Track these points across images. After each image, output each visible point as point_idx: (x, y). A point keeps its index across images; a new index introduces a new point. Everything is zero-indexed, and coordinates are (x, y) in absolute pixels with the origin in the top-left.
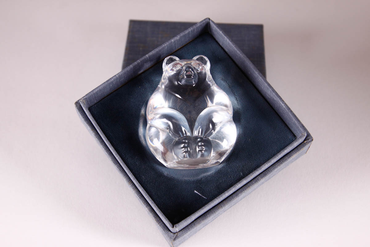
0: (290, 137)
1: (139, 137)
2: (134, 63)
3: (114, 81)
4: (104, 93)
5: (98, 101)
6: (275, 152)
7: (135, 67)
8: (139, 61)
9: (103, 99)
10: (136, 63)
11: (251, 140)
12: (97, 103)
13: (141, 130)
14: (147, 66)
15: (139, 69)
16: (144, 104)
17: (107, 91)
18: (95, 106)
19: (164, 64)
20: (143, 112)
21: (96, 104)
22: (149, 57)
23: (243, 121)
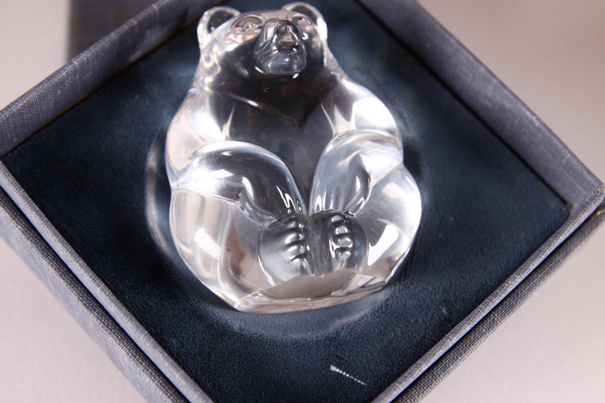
0: (554, 204)
1: (151, 232)
2: (121, 28)
3: (68, 78)
4: (39, 115)
5: (23, 139)
6: (521, 246)
7: (122, 38)
8: (134, 21)
9: (37, 132)
10: (125, 27)
11: (455, 218)
12: (19, 145)
13: (152, 213)
14: (153, 37)
15: (133, 48)
16: (155, 139)
17: (48, 110)
18: (16, 153)
19: (201, 29)
20: (152, 161)
21: (16, 148)
22: (159, 10)
23: (426, 170)
